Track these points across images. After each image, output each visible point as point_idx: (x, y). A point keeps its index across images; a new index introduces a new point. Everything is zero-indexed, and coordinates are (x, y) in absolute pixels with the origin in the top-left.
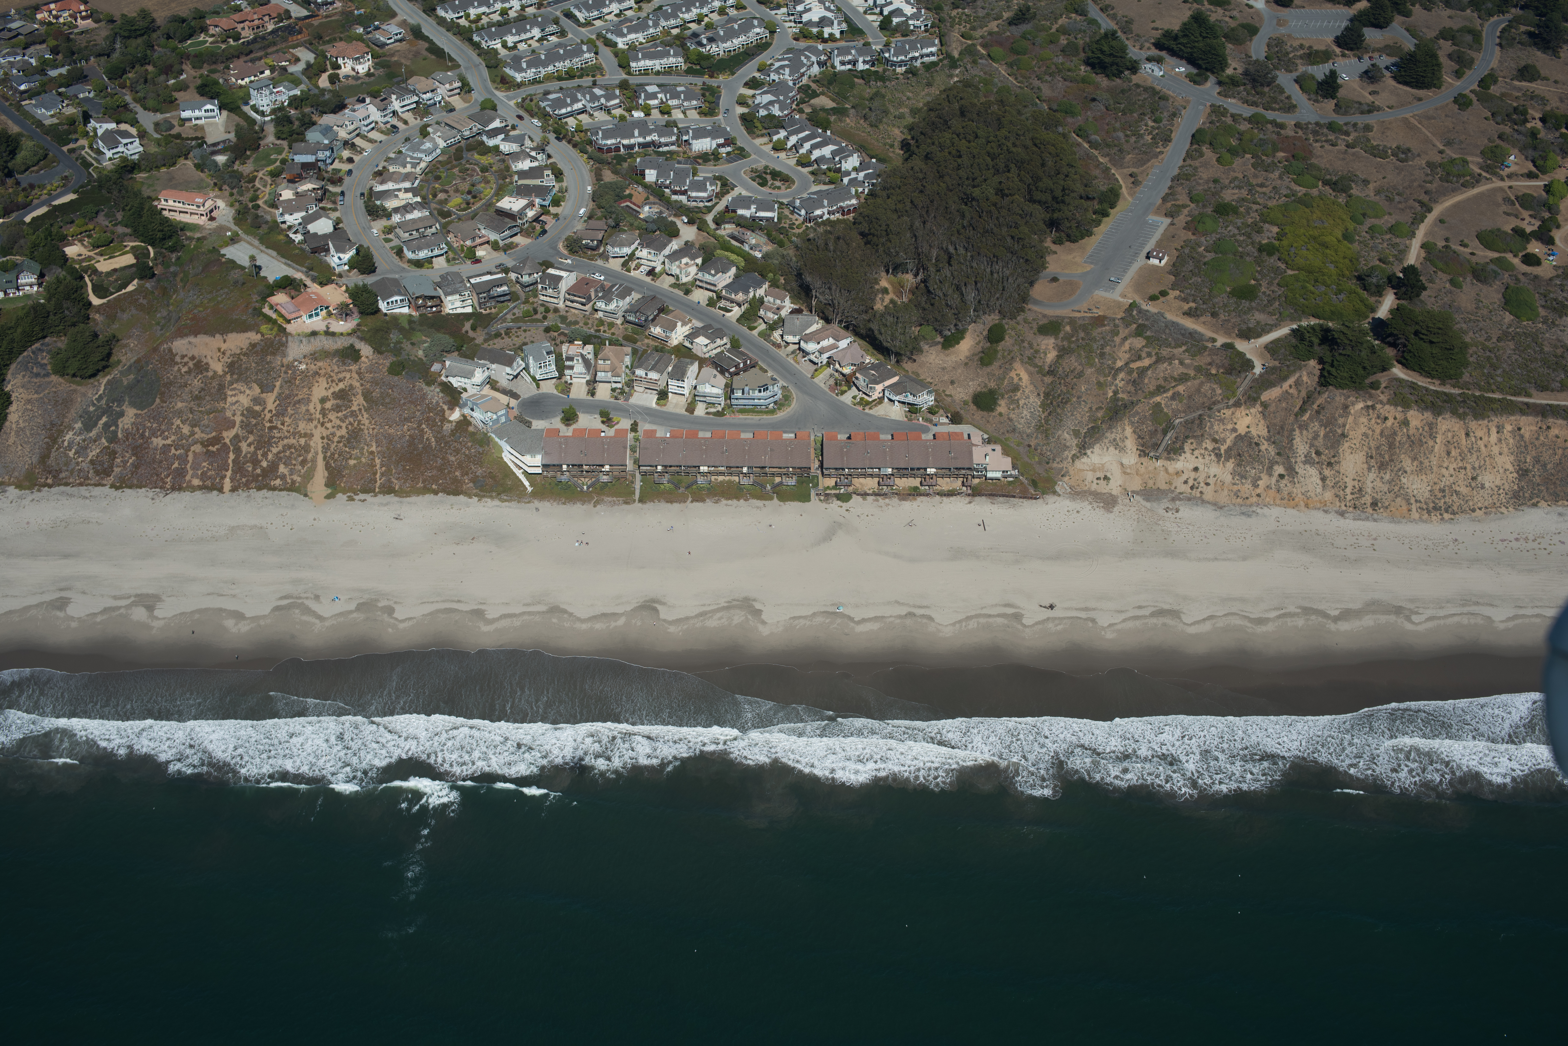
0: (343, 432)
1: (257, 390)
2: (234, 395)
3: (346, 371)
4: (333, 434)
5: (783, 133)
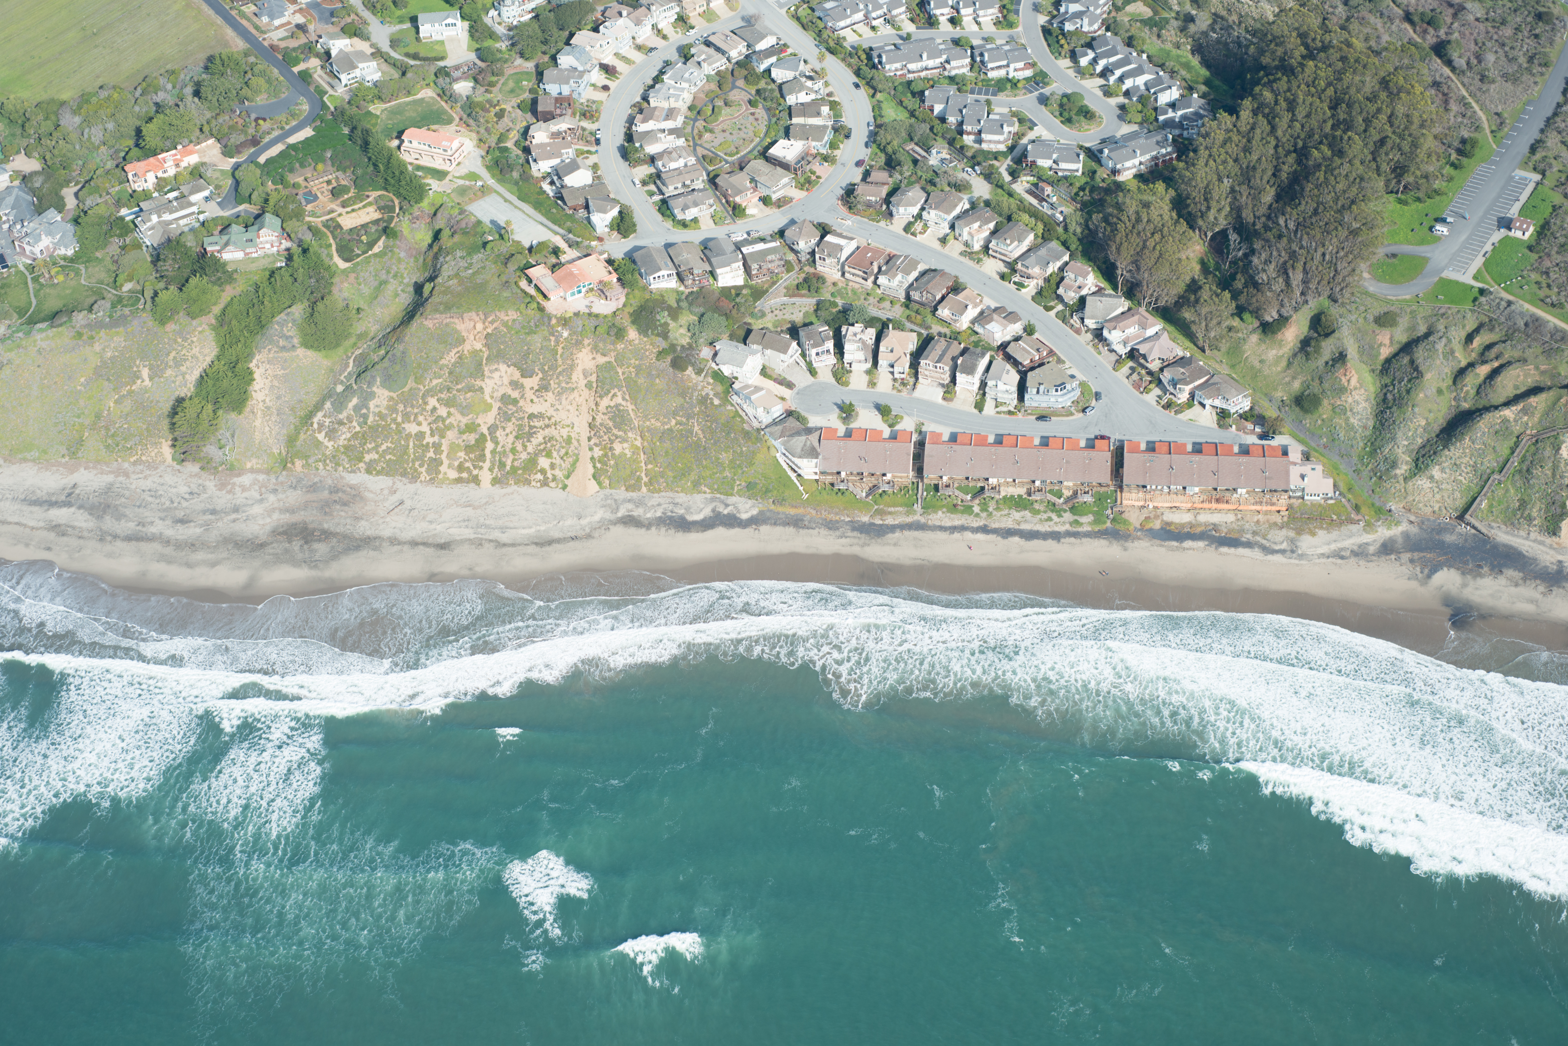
1: (516, 373)
2: (492, 378)
5: (1091, 55)
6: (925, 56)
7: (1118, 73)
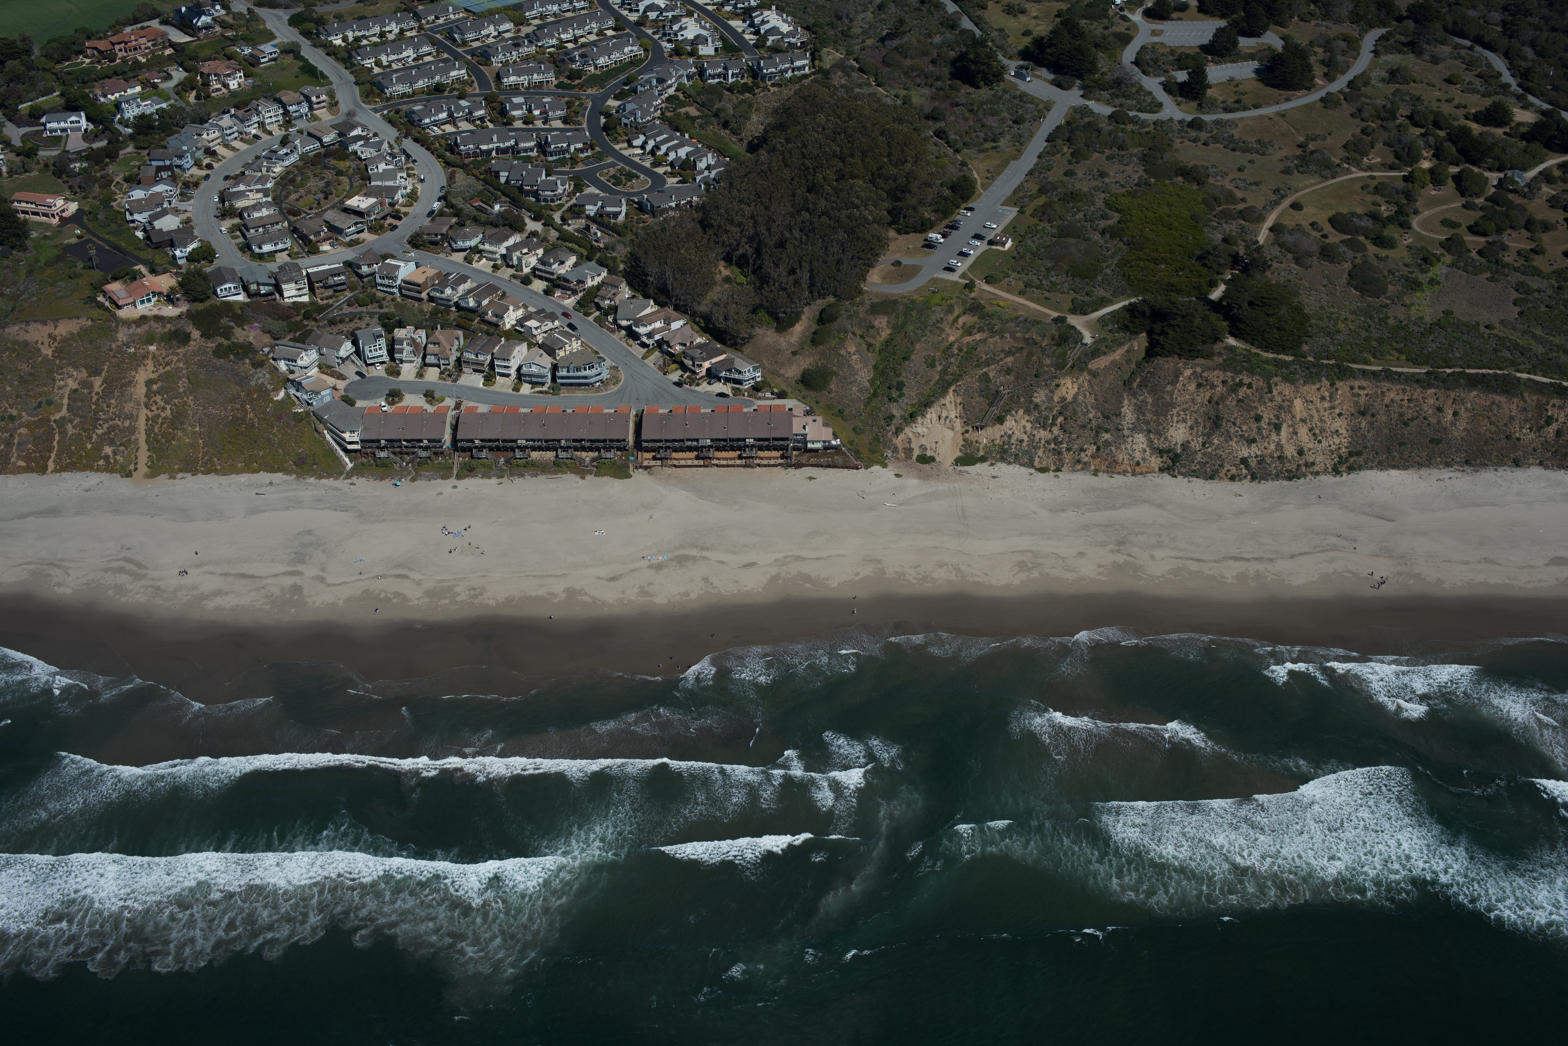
0: (168, 412)
1: (84, 374)
2: (62, 379)
3: (173, 354)
4: (158, 416)
5: (642, 138)
6: (495, 138)
7: (664, 148)
